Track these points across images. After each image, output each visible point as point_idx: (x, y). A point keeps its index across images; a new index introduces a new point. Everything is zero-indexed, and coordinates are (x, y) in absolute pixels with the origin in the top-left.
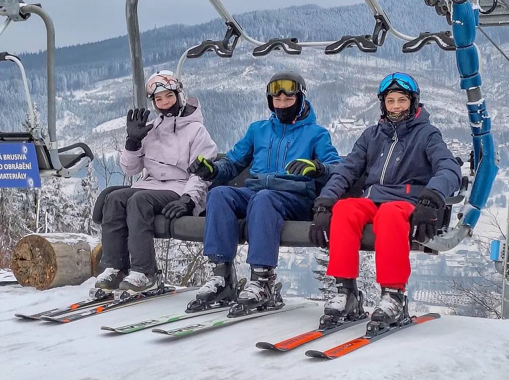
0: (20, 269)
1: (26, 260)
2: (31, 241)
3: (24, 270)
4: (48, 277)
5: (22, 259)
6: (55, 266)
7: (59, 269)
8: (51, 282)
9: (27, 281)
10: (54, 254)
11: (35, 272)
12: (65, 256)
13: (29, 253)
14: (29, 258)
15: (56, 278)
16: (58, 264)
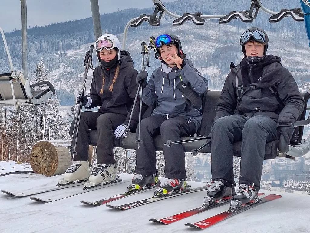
0: (35, 163)
1: (38, 157)
2: (42, 145)
3: (37, 164)
4: (53, 168)
5: (36, 157)
6: (57, 161)
7: (59, 163)
8: (54, 171)
9: (39, 171)
10: (57, 154)
11: (45, 165)
12: (63, 155)
13: (41, 153)
14: (40, 156)
15: (58, 169)
16: (59, 160)
